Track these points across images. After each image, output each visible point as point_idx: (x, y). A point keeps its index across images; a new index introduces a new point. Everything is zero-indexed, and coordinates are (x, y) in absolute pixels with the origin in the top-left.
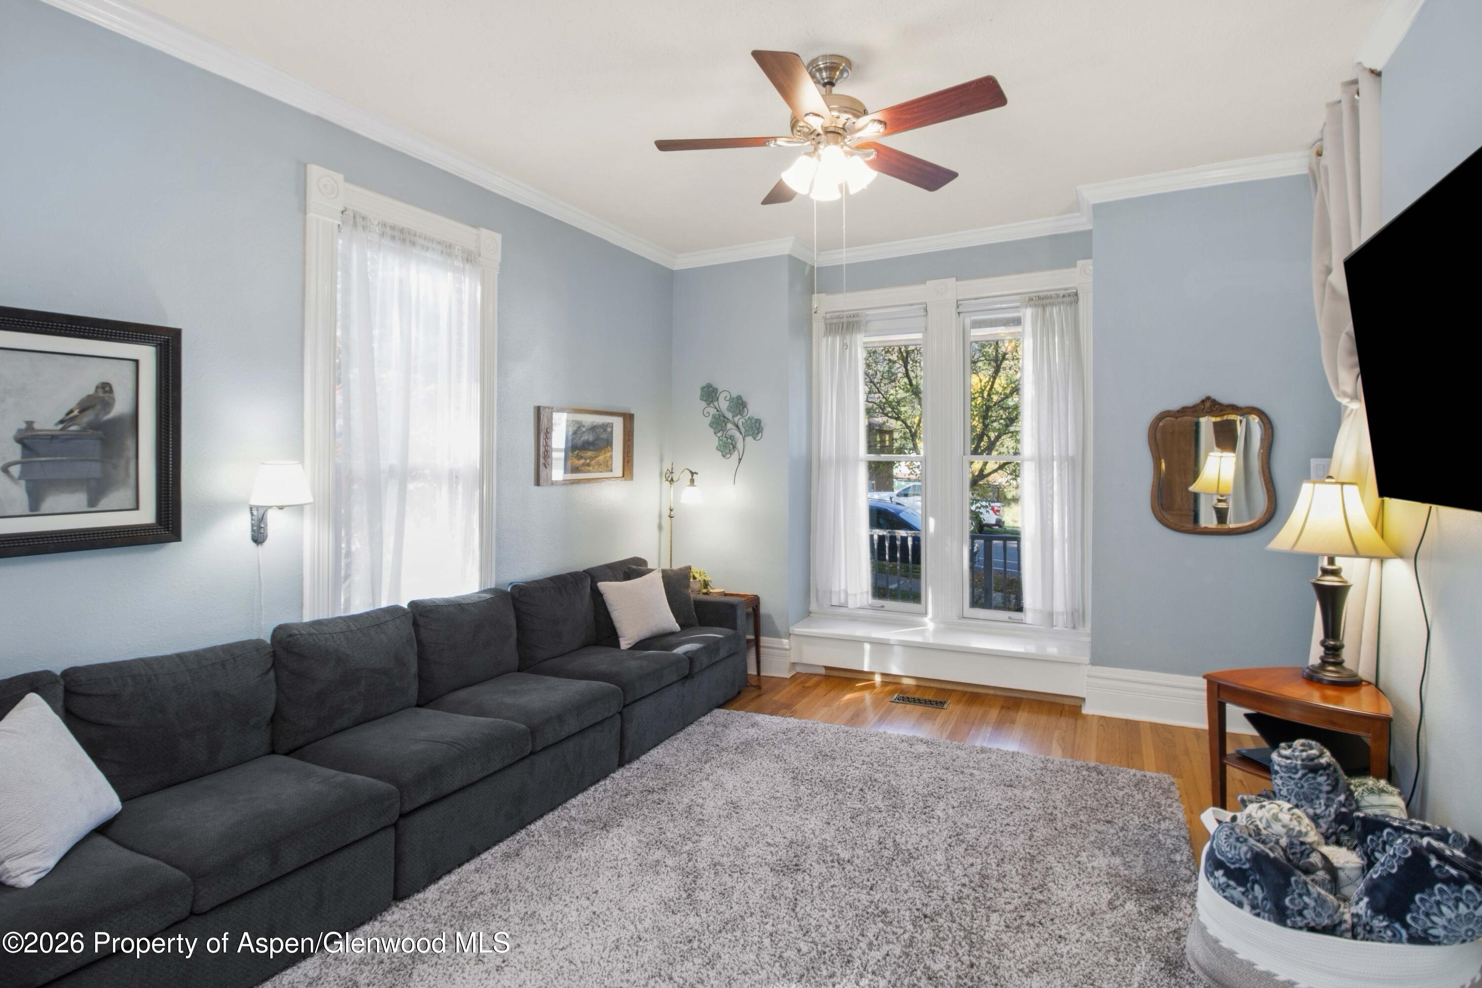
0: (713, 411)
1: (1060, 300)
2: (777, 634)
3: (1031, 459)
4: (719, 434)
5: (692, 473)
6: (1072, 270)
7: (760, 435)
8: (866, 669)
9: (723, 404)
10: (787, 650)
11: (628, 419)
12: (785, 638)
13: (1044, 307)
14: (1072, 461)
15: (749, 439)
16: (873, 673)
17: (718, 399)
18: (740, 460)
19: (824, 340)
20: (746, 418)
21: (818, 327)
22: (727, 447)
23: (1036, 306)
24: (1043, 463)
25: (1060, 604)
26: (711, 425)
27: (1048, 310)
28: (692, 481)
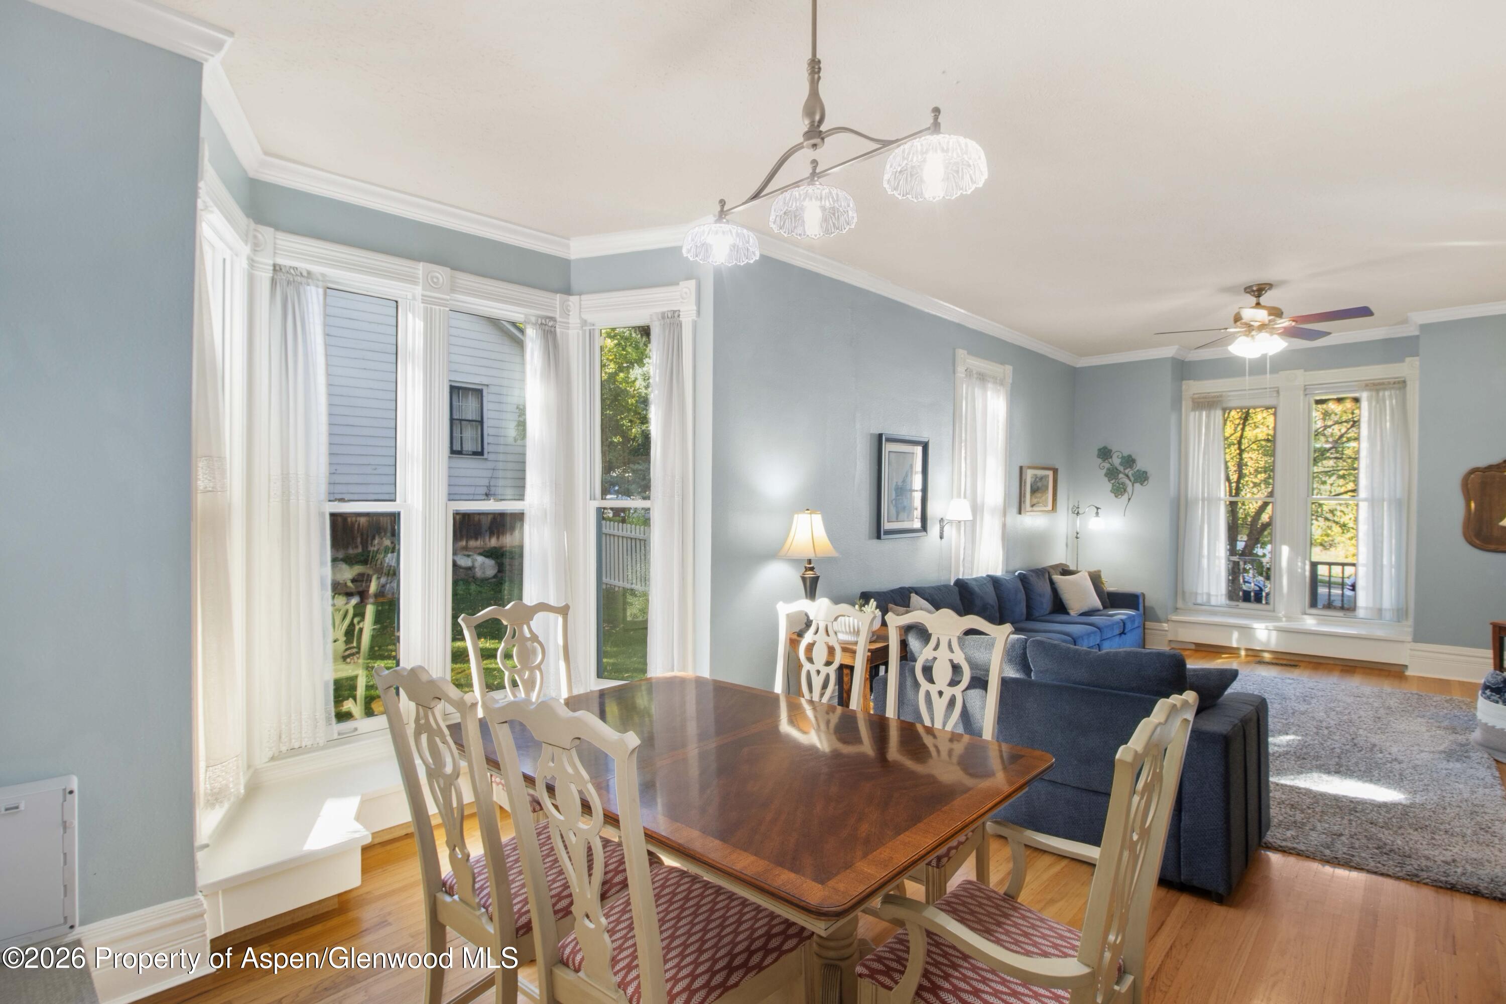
0: (1107, 465)
1: (1391, 386)
2: (1158, 620)
3: (1365, 500)
4: (1112, 482)
5: (1098, 508)
6: (1401, 364)
7: (1146, 482)
8: (1235, 645)
9: (1116, 461)
10: (1166, 631)
11: (1055, 471)
12: (1165, 622)
13: (1378, 391)
14: (1399, 504)
15: (1137, 485)
16: (1238, 649)
17: (1111, 457)
18: (1129, 499)
19: (1192, 414)
20: (1135, 470)
21: (1186, 404)
22: (1119, 490)
23: (1371, 390)
24: (1374, 502)
25: (1388, 601)
26: (1106, 475)
27: (1381, 394)
28: (1097, 513)
